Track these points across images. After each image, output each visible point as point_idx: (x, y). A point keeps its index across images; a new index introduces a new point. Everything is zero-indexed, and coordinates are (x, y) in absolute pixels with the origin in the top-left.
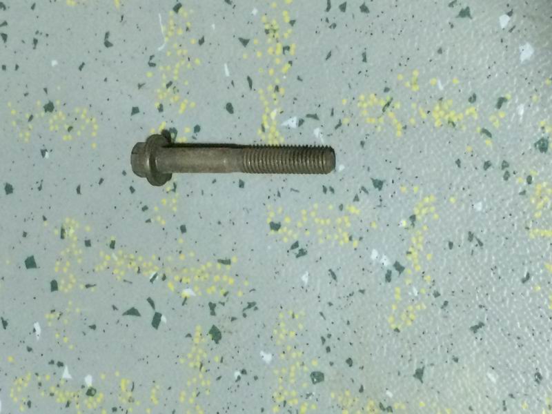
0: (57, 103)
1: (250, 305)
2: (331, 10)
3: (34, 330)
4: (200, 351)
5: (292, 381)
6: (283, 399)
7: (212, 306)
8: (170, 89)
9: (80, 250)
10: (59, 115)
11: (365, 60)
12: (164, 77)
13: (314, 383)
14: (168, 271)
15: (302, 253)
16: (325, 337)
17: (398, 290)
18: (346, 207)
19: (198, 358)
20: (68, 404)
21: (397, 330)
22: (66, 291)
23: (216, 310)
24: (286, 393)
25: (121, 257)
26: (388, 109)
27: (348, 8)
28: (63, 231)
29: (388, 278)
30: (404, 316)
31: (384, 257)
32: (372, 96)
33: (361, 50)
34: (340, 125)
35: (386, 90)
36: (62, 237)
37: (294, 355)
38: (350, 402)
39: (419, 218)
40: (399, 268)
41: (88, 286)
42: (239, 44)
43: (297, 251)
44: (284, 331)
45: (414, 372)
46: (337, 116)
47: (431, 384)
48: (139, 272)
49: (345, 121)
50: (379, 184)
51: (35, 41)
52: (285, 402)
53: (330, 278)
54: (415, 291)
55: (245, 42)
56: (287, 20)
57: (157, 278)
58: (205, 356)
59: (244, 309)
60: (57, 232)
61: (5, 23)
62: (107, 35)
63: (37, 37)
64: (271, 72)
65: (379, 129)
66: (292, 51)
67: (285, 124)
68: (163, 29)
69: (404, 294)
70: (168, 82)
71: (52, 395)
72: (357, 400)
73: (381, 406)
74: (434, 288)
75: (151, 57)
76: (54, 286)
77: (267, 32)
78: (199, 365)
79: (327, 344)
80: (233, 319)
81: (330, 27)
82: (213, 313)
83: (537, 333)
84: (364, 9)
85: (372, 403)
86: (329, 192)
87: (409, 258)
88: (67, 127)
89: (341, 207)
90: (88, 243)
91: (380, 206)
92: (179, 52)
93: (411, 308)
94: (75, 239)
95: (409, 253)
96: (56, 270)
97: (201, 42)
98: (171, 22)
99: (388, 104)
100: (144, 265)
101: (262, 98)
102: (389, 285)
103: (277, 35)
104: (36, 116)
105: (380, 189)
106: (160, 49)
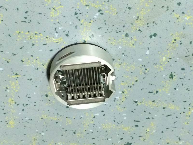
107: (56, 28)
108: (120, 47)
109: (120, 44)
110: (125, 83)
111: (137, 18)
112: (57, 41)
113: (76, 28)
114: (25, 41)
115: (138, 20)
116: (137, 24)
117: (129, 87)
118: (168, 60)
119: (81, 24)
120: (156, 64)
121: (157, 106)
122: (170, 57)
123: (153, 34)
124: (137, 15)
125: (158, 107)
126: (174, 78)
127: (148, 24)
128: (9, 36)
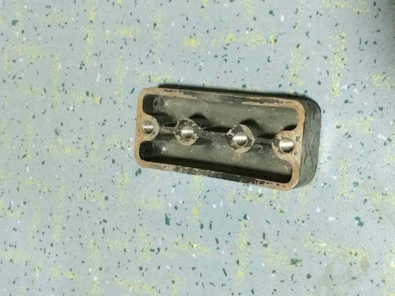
107: (355, 85)
108: (335, 178)
109: (341, 177)
110: (277, 195)
111: (384, 193)
112: (335, 89)
113: (359, 112)
114: (330, 46)
115: (381, 196)
116: (375, 195)
117: (271, 202)
118: (323, 252)
119: (365, 118)
120: (314, 235)
121: (242, 250)
122: (327, 253)
123: (362, 220)
124: (389, 193)
125: (239, 251)
126: (293, 266)
127: (377, 210)
128: (335, 24)
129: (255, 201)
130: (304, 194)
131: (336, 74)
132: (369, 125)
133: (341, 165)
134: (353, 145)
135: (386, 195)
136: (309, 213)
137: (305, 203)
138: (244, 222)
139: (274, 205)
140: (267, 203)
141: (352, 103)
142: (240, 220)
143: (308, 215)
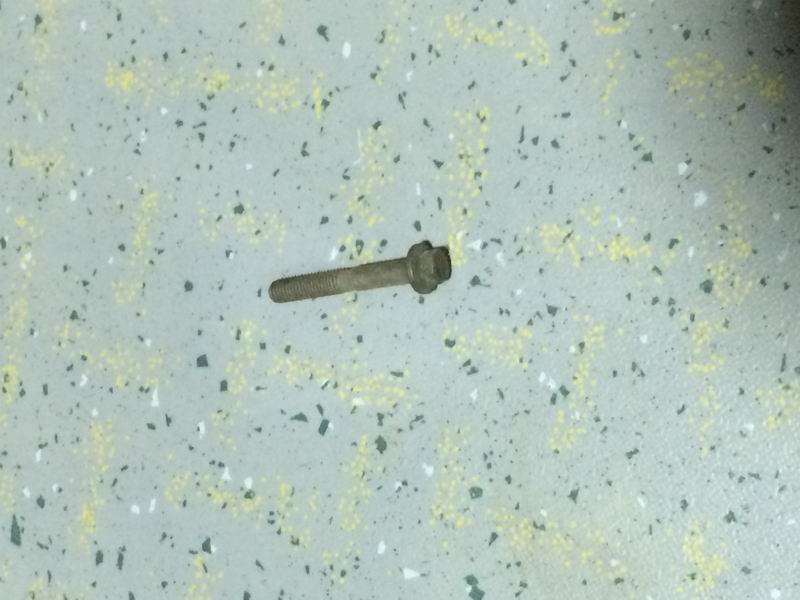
0: (247, 206)
1: (418, 418)
2: (524, 142)
3: (198, 429)
4: (364, 460)
5: (451, 495)
6: (440, 512)
7: (381, 417)
8: (361, 203)
9: (254, 353)
10: (248, 218)
11: (551, 192)
12: (357, 190)
13: (473, 498)
14: (341, 380)
15: (474, 371)
16: (488, 454)
17: (561, 413)
18: (520, 329)
19: (361, 467)
20: (224, 506)
21: (557, 452)
22: (235, 392)
23: (384, 421)
24: (444, 507)
25: (294, 363)
26: (568, 241)
27: (540, 143)
28: (239, 332)
29: (553, 400)
30: (564, 439)
31: (551, 380)
32: (555, 226)
33: (548, 183)
34: (521, 251)
35: (569, 222)
36: (238, 338)
37: (455, 469)
38: (506, 517)
39: (587, 345)
40: (565, 392)
41: (258, 388)
42: (434, 165)
43: (468, 368)
44: (449, 446)
45: (569, 493)
46: (520, 243)
47: (584, 505)
48: (311, 377)
49: (527, 248)
50: (552, 311)
51: (232, 144)
52: (442, 515)
53: (497, 397)
54: (577, 416)
55: (439, 164)
56: (482, 147)
57: (329, 386)
58: (368, 465)
59: (412, 422)
60: (233, 333)
61: (204, 124)
62: (305, 145)
63: (235, 140)
64: (461, 195)
65: (558, 258)
66: (483, 178)
67: (469, 246)
68: (361, 144)
69: (567, 416)
70: (360, 195)
71: (209, 495)
72: (512, 517)
73: (535, 525)
74: (596, 414)
75: (346, 170)
76: (224, 386)
77: (461, 157)
78: (361, 474)
79: (488, 461)
80: (400, 430)
81: (521, 158)
82: (380, 424)
83: (687, 463)
84: (555, 144)
85: (526, 520)
86: (504, 314)
87: (575, 382)
88: (254, 230)
89: (515, 330)
90: (263, 346)
91: (551, 331)
92: (374, 168)
93: (572, 431)
94: (251, 340)
95: (575, 378)
96: (228, 370)
97: (397, 160)
98: (370, 138)
99: (569, 235)
100: (317, 372)
101: (450, 219)
102: (554, 407)
103: (470, 160)
104: (225, 217)
105: (554, 315)
106: (356, 163)
129: (234, 509)
130: (354, 502)
131: (459, 210)
132: (520, 347)
133: (447, 440)
134: (478, 393)
135: (543, 527)
136: (359, 553)
137: (353, 527)
138: (201, 558)
139: (279, 522)
140: (263, 516)
141: (489, 286)
142: (193, 552)
143: (357, 559)
